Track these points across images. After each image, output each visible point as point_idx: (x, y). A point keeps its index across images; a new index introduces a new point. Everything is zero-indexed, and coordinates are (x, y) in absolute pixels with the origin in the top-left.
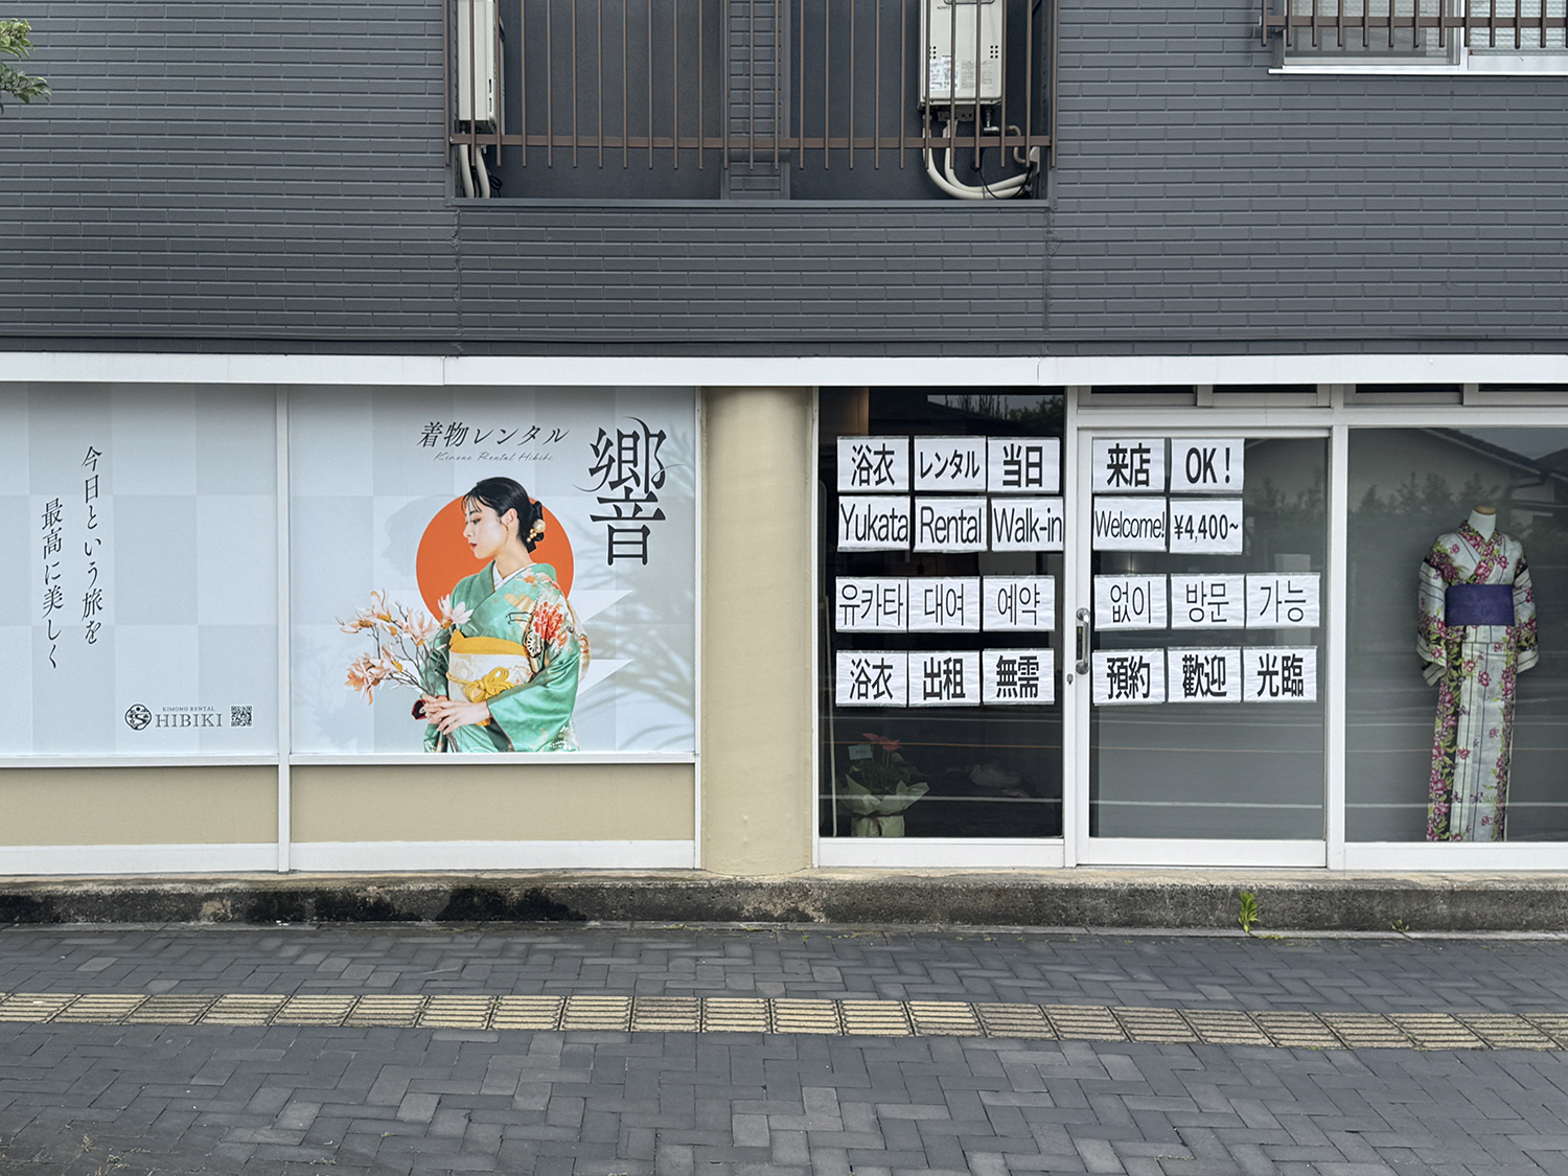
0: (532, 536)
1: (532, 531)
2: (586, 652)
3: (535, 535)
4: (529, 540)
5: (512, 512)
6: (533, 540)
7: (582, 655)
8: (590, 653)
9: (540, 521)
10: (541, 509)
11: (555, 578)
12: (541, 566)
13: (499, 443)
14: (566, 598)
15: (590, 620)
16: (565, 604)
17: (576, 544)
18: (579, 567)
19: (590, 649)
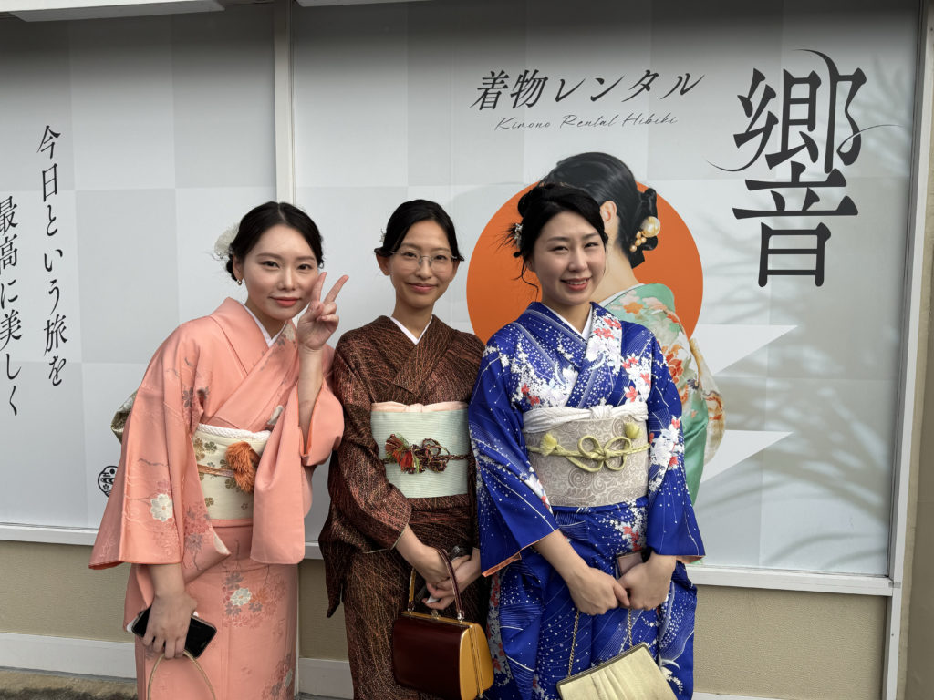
0: (638, 242)
2: (718, 418)
3: (644, 240)
4: (634, 248)
5: (611, 206)
6: (641, 248)
7: (712, 422)
8: (724, 421)
9: (652, 219)
10: (654, 201)
11: (673, 307)
13: (594, 99)
16: (686, 346)
17: (709, 253)
18: (712, 288)
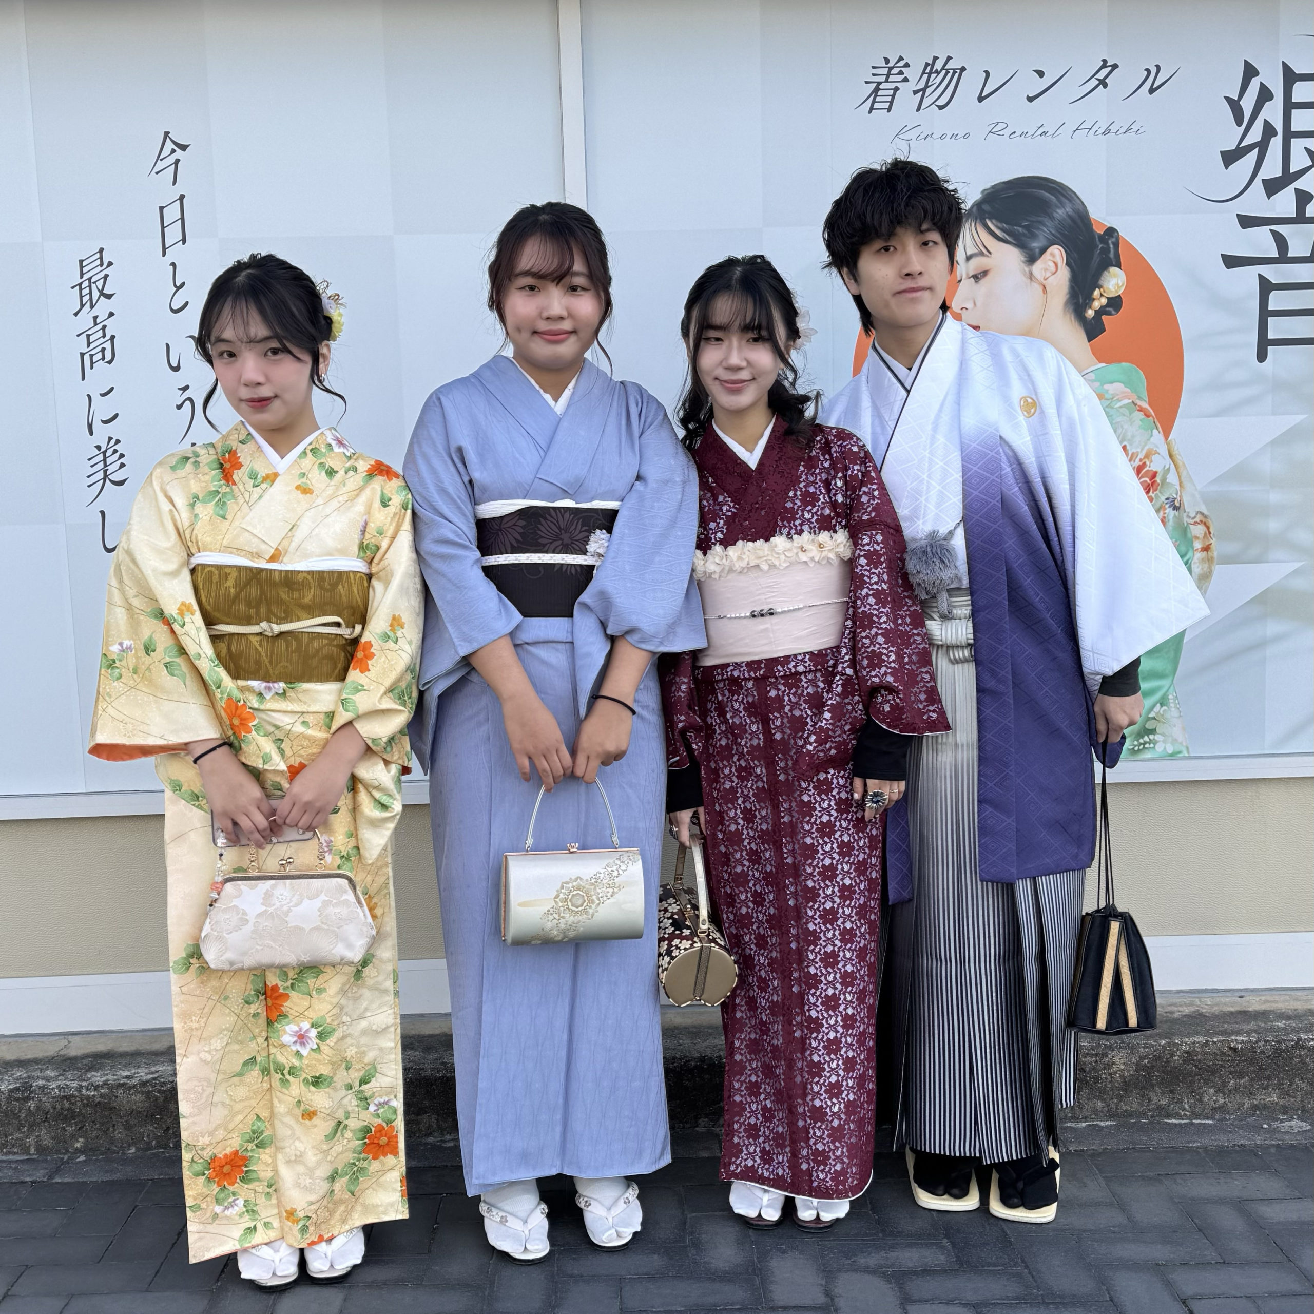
0: (1097, 305)
1: (1096, 293)
2: (1206, 549)
3: (1104, 301)
4: (1090, 313)
5: (1057, 253)
6: (1100, 313)
7: (1199, 555)
8: (1215, 552)
9: (1114, 270)
10: (1117, 245)
11: (1145, 395)
12: (1114, 367)
13: (1030, 99)
14: (1167, 434)
15: (1216, 481)
16: (1163, 450)
17: (1190, 318)
18: (1196, 368)
19: (1213, 541)
